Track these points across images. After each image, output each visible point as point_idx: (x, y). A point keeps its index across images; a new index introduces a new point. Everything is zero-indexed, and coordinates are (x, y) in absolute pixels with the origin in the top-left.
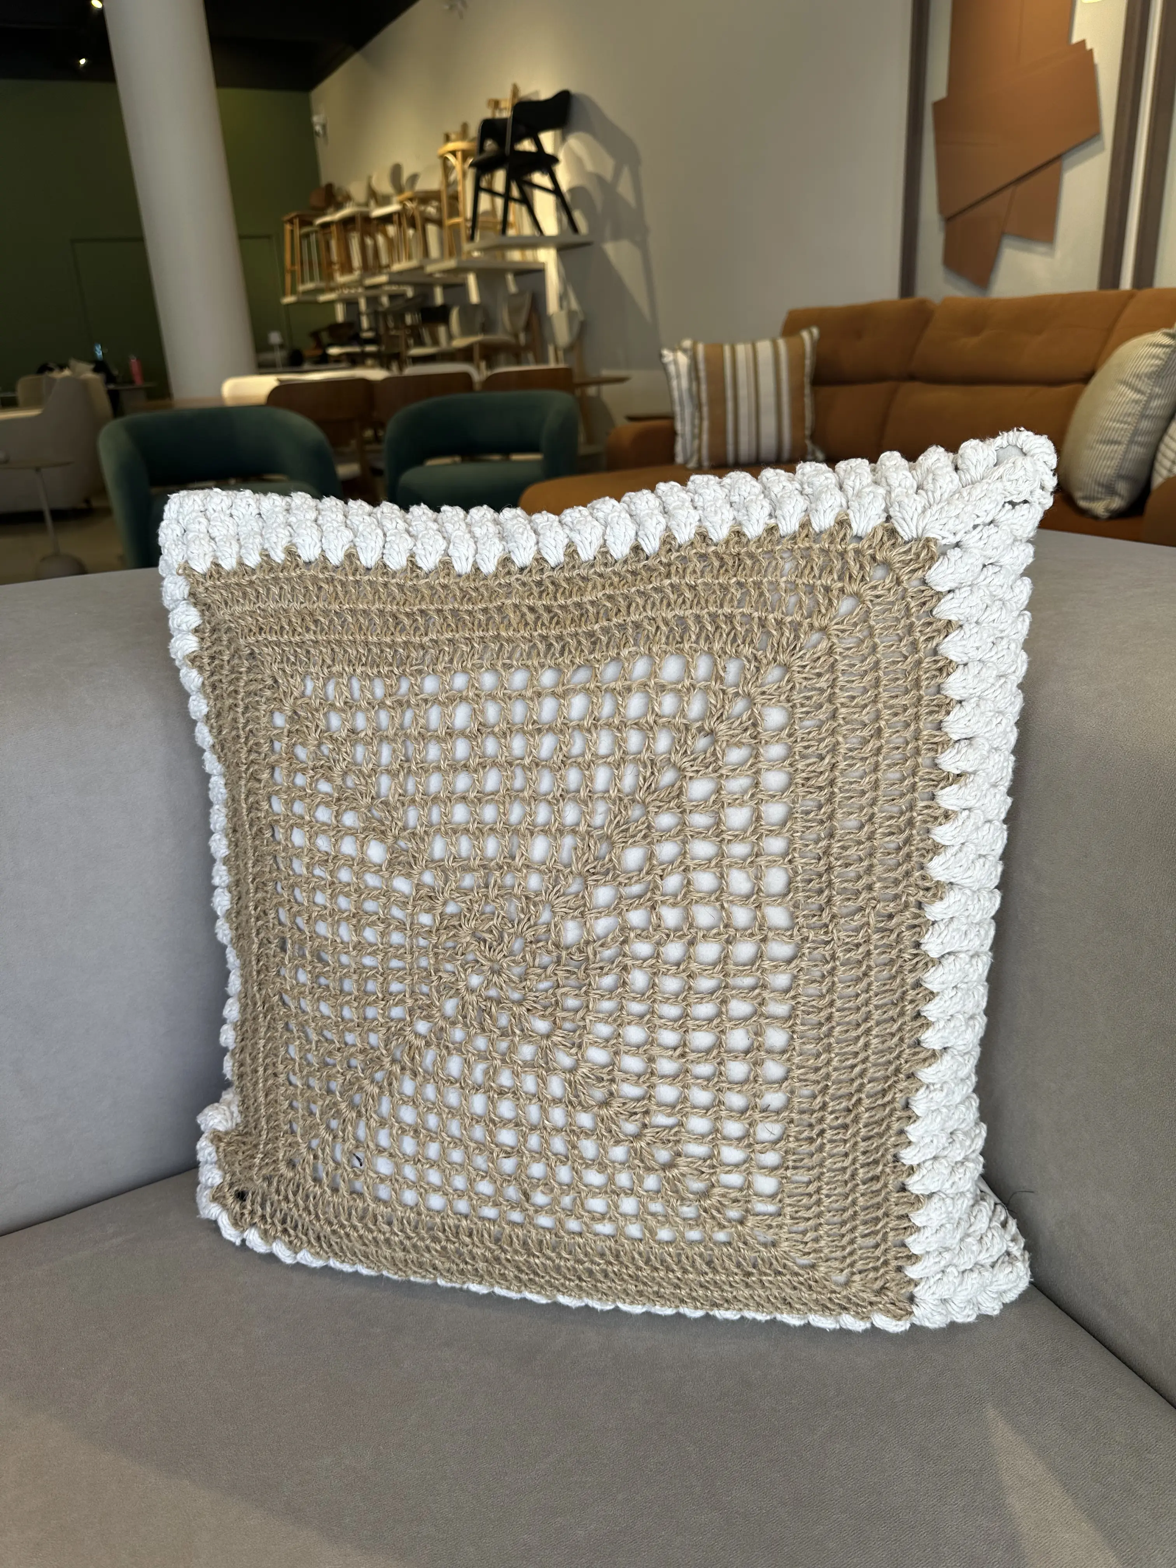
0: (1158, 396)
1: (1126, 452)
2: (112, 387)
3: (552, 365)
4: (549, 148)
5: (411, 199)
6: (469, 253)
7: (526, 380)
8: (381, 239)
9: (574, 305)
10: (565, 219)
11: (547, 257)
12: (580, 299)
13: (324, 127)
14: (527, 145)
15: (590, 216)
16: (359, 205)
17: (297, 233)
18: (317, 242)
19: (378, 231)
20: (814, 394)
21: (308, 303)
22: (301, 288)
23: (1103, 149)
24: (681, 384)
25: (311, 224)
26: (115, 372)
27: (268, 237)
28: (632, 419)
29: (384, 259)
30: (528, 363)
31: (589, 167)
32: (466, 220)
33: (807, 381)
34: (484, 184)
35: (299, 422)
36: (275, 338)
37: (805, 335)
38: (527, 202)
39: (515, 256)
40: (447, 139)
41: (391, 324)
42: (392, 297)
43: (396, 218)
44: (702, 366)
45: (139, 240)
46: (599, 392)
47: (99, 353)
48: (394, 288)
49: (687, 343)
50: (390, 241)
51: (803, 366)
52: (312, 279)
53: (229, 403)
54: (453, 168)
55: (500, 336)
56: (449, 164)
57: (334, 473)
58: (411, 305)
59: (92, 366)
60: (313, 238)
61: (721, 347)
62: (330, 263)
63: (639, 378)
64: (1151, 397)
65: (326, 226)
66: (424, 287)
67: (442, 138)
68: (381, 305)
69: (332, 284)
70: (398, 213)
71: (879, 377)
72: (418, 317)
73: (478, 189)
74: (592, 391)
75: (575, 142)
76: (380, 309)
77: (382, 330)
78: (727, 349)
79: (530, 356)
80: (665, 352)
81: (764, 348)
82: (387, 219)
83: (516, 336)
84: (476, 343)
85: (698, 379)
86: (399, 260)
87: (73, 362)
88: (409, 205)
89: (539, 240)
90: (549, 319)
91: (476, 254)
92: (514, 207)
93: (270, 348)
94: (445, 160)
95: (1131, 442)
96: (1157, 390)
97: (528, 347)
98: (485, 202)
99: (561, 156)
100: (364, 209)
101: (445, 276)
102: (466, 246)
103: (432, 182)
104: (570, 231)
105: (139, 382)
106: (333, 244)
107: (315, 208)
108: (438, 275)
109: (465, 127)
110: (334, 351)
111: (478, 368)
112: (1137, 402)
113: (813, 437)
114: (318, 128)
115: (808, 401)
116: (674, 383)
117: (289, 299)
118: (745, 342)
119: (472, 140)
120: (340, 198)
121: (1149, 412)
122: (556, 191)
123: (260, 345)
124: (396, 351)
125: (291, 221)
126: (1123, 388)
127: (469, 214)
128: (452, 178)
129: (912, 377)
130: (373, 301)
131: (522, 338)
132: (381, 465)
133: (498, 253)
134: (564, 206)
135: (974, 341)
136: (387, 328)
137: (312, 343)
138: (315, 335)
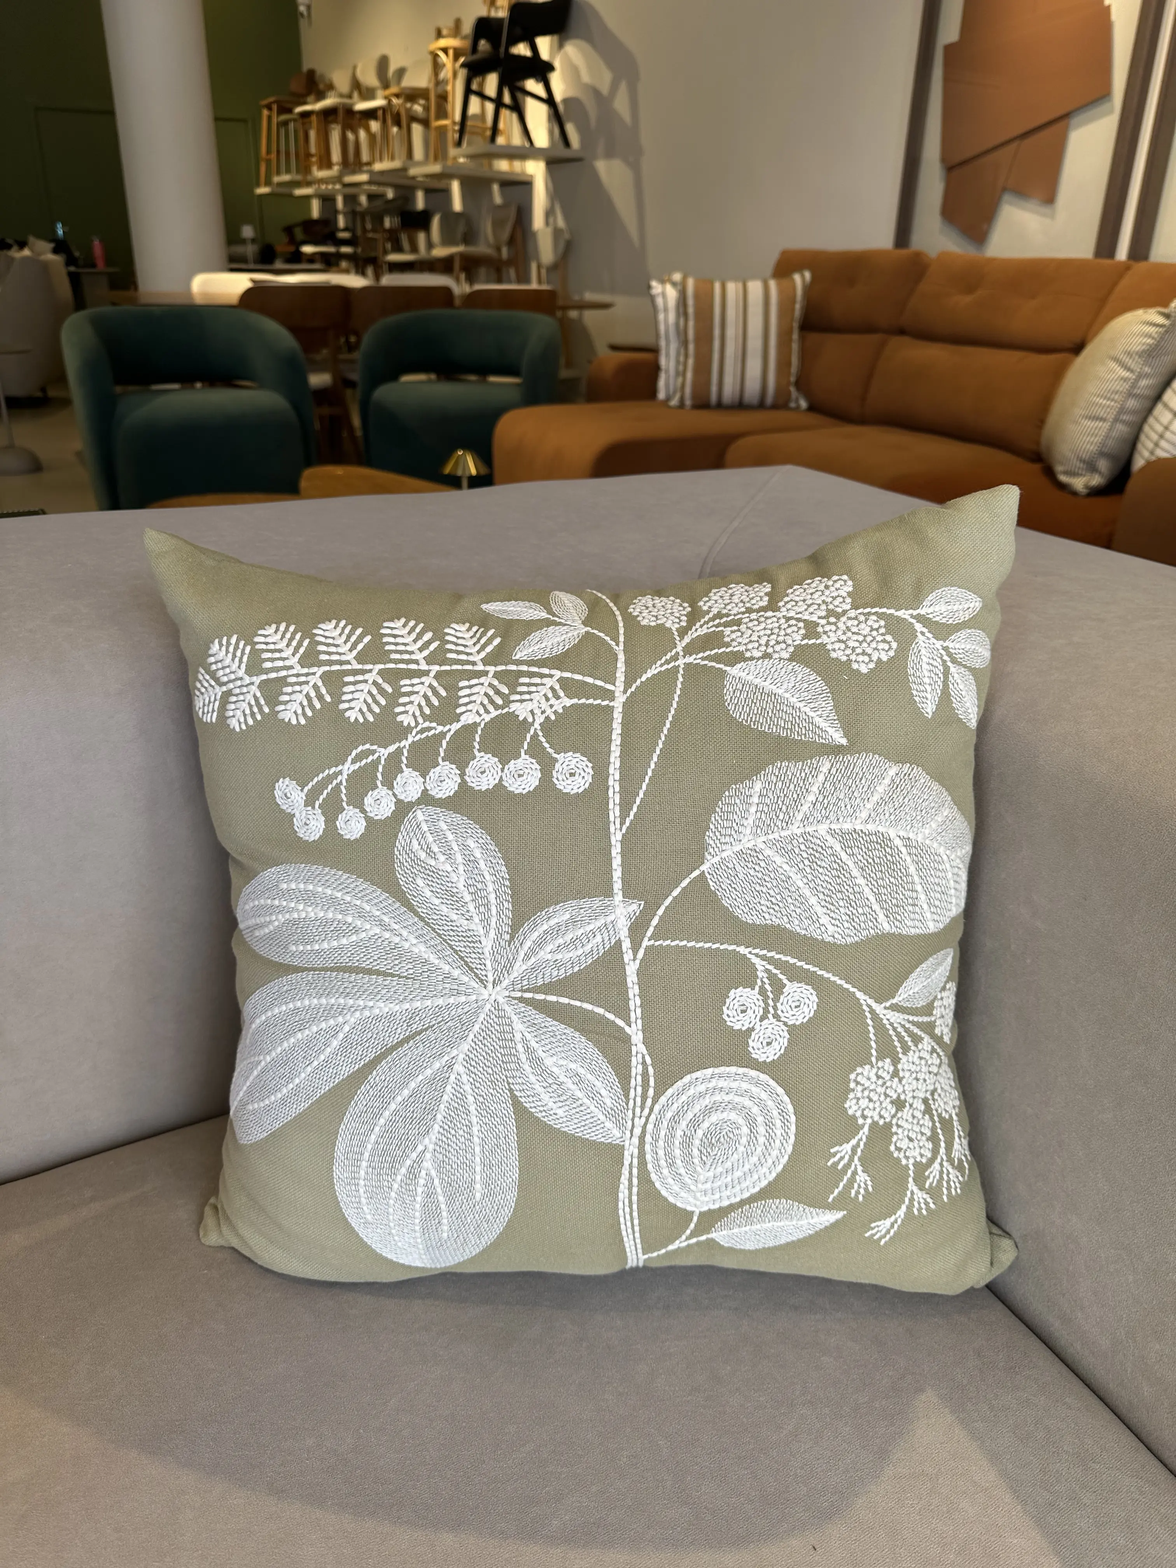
0: (1147, 376)
1: (1110, 429)
2: (72, 269)
3: (534, 286)
4: (545, 55)
5: (397, 96)
6: (455, 158)
7: (508, 300)
8: (362, 134)
9: (561, 223)
10: (557, 131)
11: (536, 169)
12: (567, 217)
13: (309, 7)
14: (522, 49)
15: (583, 130)
16: (341, 96)
17: (275, 120)
18: (296, 131)
19: (360, 126)
20: (802, 339)
21: (282, 195)
22: (276, 179)
23: (1111, 112)
24: (668, 318)
25: (290, 111)
26: (77, 254)
27: (244, 121)
28: (614, 348)
29: (365, 157)
30: (509, 282)
31: (586, 78)
32: (454, 123)
33: (796, 325)
34: (474, 86)
35: (272, 328)
36: (248, 232)
37: (797, 277)
38: (518, 109)
39: (503, 165)
40: (439, 35)
41: (369, 226)
42: (371, 197)
43: (380, 113)
44: (690, 302)
45: (110, 113)
46: (581, 317)
47: (60, 232)
48: (374, 188)
49: (677, 277)
50: (372, 137)
51: (793, 310)
52: (288, 171)
53: (199, 300)
54: (444, 65)
55: (482, 249)
56: (439, 60)
57: (305, 381)
58: (390, 207)
59: (52, 245)
60: (291, 126)
61: (712, 284)
62: (308, 155)
63: (622, 304)
64: (1140, 376)
65: (306, 115)
66: (406, 190)
67: (433, 34)
68: (360, 204)
69: (309, 178)
70: (383, 109)
71: (869, 329)
72: (397, 220)
73: (468, 92)
74: (573, 314)
75: (571, 49)
76: (358, 209)
77: (359, 232)
78: (717, 286)
79: (512, 273)
80: (654, 283)
81: (755, 288)
82: (371, 114)
83: (499, 249)
84: (456, 254)
85: (686, 314)
86: (381, 160)
87: (31, 239)
88: (395, 101)
89: (529, 151)
90: (534, 235)
91: (461, 160)
92: (505, 113)
93: (243, 242)
94: (435, 56)
95: (1116, 420)
96: (1147, 369)
97: (510, 262)
98: (475, 105)
99: (557, 64)
100: (347, 101)
101: (428, 180)
102: (452, 152)
103: (419, 79)
104: (561, 145)
105: (101, 266)
106: (312, 134)
107: (294, 94)
108: (420, 179)
109: (458, 23)
110: (308, 249)
111: (458, 280)
112: (1125, 380)
113: (798, 384)
114: (302, 9)
115: (795, 346)
116: (661, 317)
117: (263, 190)
118: (735, 279)
119: (464, 38)
120: (321, 86)
121: (1137, 391)
122: (550, 101)
123: (232, 237)
124: (373, 254)
125: (269, 108)
126: (1113, 365)
127: (458, 117)
128: (442, 75)
129: (902, 332)
130: (350, 199)
131: (505, 252)
132: (354, 376)
133: (485, 162)
134: (557, 117)
135: (967, 299)
136: (365, 230)
137: (285, 239)
138: (289, 230)
